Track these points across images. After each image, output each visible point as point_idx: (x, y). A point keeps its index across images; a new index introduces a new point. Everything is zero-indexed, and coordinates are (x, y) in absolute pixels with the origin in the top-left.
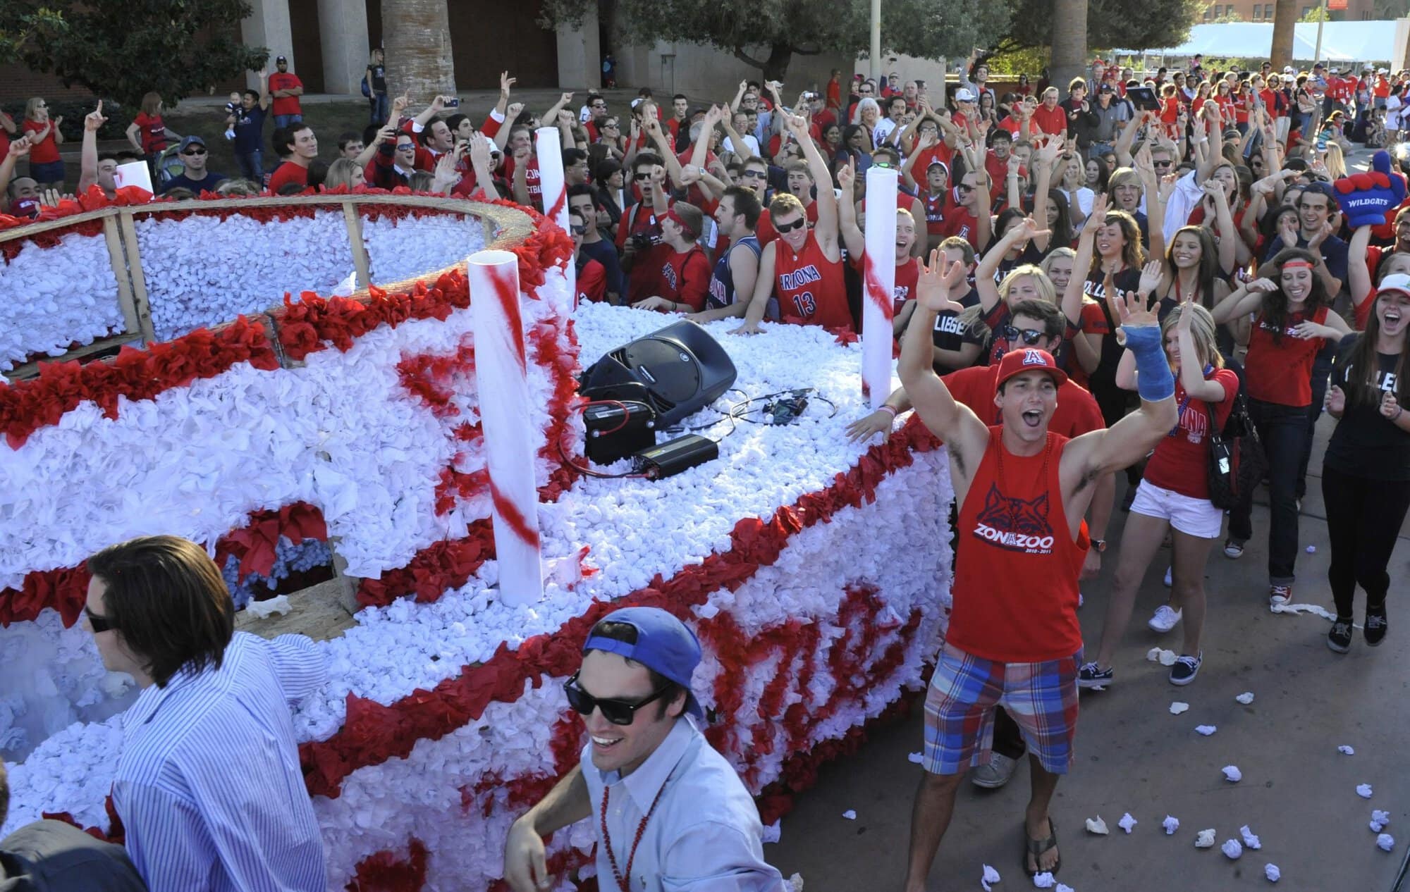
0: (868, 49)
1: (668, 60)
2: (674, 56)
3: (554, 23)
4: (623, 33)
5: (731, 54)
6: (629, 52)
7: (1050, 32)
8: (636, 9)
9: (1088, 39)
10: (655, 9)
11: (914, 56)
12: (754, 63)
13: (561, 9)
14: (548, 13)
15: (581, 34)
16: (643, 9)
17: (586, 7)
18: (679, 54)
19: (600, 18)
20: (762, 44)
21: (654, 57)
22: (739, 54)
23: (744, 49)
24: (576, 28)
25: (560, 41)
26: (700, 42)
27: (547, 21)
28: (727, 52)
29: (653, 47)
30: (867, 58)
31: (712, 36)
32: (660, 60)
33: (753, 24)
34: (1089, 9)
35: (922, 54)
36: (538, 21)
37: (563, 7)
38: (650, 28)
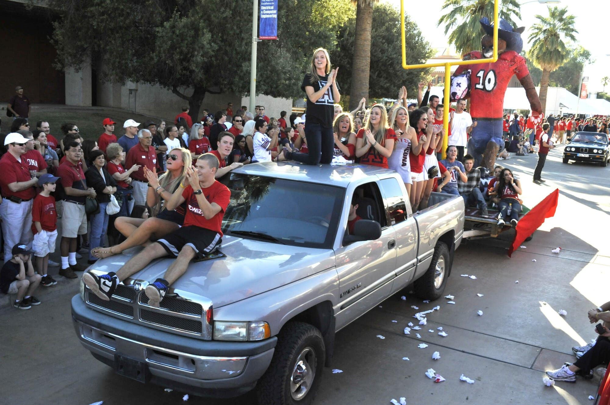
0: (249, 91)
1: (133, 92)
2: (137, 90)
3: (63, 66)
4: (106, 75)
5: (170, 91)
6: (109, 88)
7: (349, 88)
8: (115, 62)
9: (369, 92)
10: (126, 63)
11: (275, 96)
12: (184, 97)
13: (68, 59)
14: (59, 61)
15: (80, 74)
16: (119, 62)
17: (84, 59)
18: (139, 89)
19: (92, 66)
20: (189, 87)
21: (125, 90)
22: (175, 91)
23: (178, 89)
24: (77, 71)
25: (67, 76)
26: (152, 83)
27: (59, 66)
28: (168, 90)
29: (124, 84)
30: (249, 95)
31: (159, 81)
32: (128, 92)
33: (184, 75)
34: (370, 76)
35: (279, 96)
36: (53, 65)
37: (70, 58)
38: (123, 73)
